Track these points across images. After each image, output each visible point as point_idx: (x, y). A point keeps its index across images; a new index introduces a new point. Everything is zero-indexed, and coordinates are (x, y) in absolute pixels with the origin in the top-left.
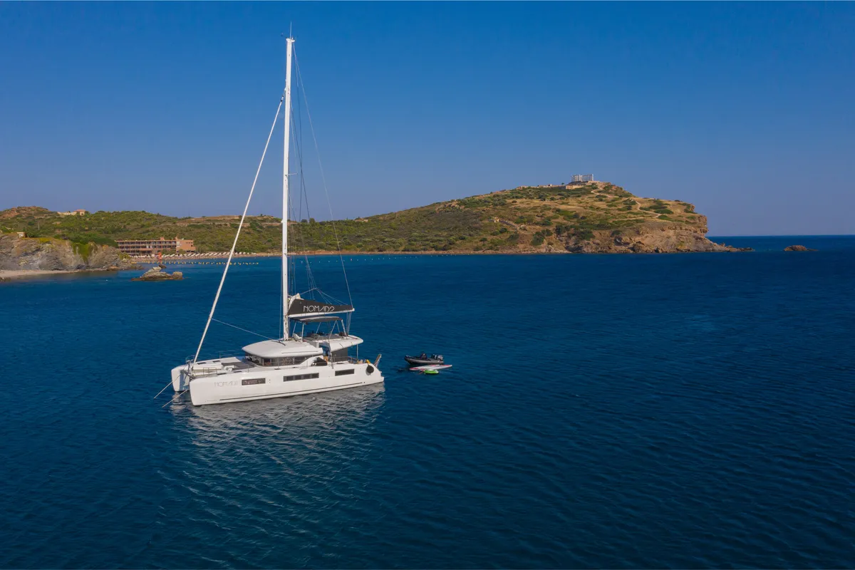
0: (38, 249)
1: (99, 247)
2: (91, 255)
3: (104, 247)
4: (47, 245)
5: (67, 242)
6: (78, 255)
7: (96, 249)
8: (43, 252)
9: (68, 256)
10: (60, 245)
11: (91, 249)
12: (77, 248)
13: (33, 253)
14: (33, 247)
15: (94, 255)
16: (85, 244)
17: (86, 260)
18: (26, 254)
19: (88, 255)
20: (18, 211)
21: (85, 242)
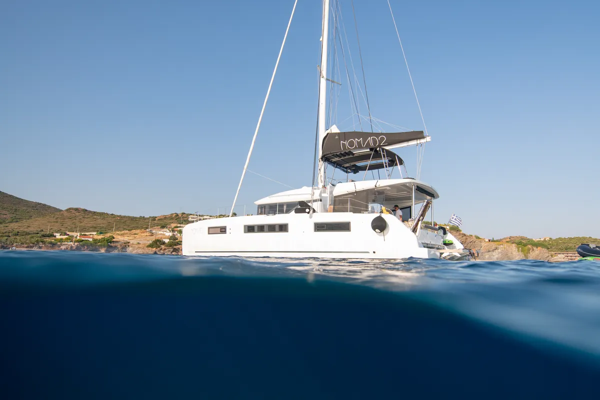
0: (496, 249)
1: (535, 248)
2: (530, 253)
3: (539, 248)
4: (502, 246)
5: (514, 245)
6: (520, 253)
7: (533, 250)
8: (499, 250)
9: (514, 253)
10: (509, 247)
11: (529, 250)
12: (520, 249)
13: (493, 251)
14: (493, 247)
15: (531, 253)
16: (525, 246)
17: (525, 256)
18: (489, 251)
19: (527, 253)
20: (510, 238)
21: (525, 245)
